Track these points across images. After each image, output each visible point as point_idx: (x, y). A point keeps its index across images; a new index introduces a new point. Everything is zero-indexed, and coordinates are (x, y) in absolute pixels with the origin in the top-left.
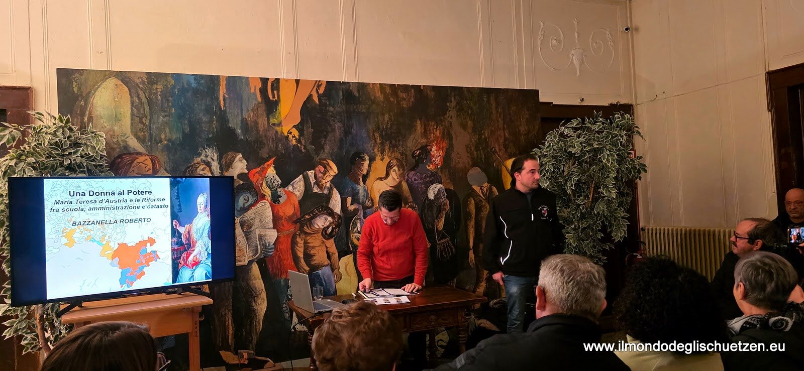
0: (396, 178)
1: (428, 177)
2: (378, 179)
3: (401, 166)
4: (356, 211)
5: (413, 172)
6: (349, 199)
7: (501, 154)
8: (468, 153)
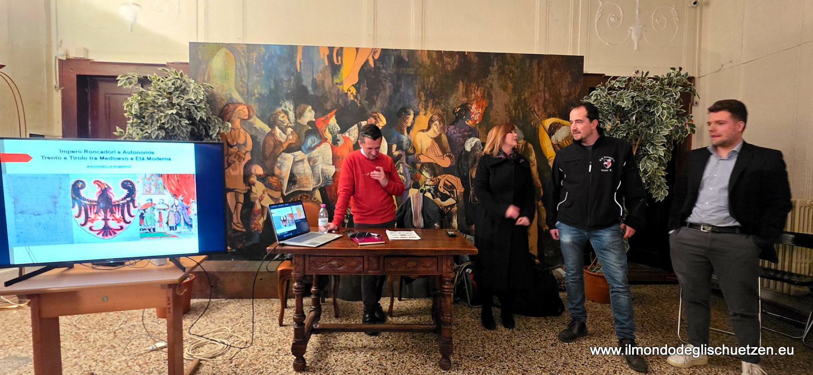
0: (436, 130)
1: (466, 131)
2: (420, 131)
3: (442, 120)
4: (400, 156)
5: (452, 127)
6: (395, 147)
7: (539, 113)
8: (506, 111)
